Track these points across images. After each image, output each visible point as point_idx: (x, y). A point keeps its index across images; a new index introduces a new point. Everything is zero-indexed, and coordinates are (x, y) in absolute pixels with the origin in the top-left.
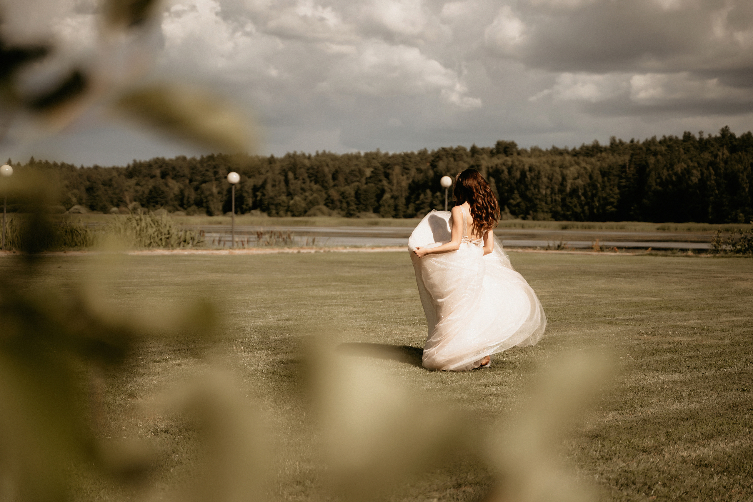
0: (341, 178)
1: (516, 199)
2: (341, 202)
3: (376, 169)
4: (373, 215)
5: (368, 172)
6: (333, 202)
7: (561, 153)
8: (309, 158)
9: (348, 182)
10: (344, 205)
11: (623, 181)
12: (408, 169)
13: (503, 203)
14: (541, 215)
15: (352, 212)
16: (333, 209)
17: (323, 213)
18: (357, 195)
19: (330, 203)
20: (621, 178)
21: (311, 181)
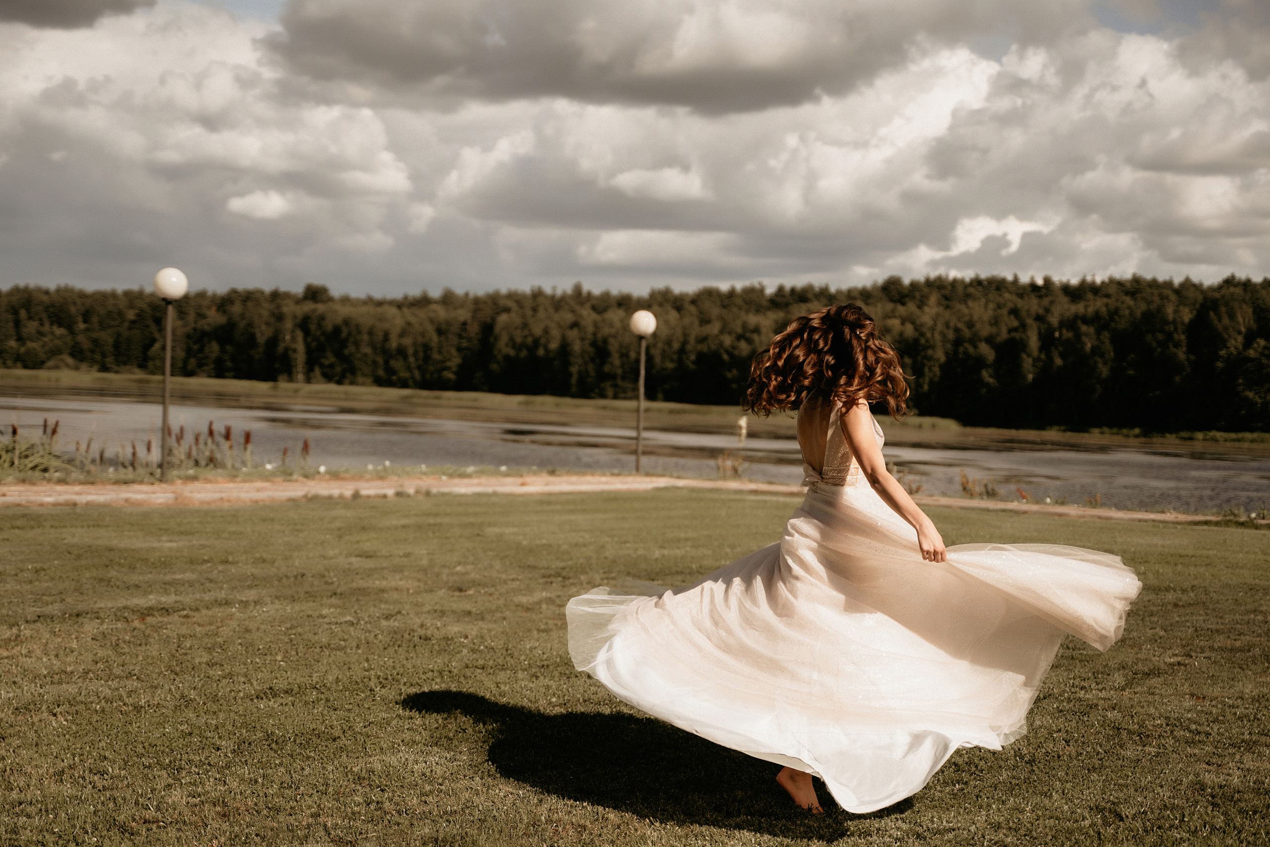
0: (95, 319)
1: (329, 359)
2: (93, 351)
3: (142, 310)
4: (137, 370)
5: (131, 315)
6: (81, 351)
7: (380, 303)
8: (47, 292)
9: (103, 326)
10: (98, 357)
11: (464, 341)
12: (184, 313)
13: (311, 363)
14: (360, 379)
15: (109, 366)
16: (82, 360)
17: (68, 366)
18: (116, 345)
19: (79, 355)
20: (460, 337)
21: (52, 324)
